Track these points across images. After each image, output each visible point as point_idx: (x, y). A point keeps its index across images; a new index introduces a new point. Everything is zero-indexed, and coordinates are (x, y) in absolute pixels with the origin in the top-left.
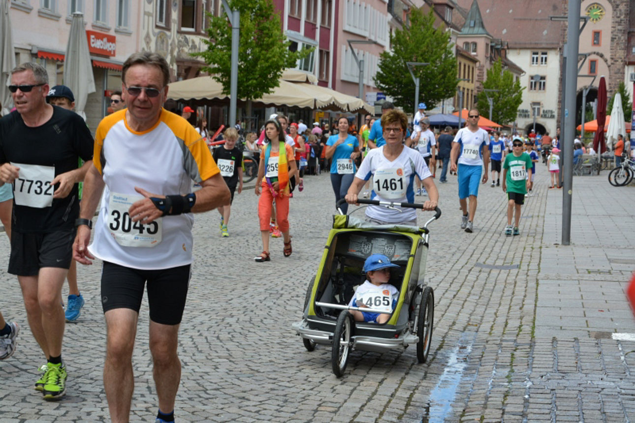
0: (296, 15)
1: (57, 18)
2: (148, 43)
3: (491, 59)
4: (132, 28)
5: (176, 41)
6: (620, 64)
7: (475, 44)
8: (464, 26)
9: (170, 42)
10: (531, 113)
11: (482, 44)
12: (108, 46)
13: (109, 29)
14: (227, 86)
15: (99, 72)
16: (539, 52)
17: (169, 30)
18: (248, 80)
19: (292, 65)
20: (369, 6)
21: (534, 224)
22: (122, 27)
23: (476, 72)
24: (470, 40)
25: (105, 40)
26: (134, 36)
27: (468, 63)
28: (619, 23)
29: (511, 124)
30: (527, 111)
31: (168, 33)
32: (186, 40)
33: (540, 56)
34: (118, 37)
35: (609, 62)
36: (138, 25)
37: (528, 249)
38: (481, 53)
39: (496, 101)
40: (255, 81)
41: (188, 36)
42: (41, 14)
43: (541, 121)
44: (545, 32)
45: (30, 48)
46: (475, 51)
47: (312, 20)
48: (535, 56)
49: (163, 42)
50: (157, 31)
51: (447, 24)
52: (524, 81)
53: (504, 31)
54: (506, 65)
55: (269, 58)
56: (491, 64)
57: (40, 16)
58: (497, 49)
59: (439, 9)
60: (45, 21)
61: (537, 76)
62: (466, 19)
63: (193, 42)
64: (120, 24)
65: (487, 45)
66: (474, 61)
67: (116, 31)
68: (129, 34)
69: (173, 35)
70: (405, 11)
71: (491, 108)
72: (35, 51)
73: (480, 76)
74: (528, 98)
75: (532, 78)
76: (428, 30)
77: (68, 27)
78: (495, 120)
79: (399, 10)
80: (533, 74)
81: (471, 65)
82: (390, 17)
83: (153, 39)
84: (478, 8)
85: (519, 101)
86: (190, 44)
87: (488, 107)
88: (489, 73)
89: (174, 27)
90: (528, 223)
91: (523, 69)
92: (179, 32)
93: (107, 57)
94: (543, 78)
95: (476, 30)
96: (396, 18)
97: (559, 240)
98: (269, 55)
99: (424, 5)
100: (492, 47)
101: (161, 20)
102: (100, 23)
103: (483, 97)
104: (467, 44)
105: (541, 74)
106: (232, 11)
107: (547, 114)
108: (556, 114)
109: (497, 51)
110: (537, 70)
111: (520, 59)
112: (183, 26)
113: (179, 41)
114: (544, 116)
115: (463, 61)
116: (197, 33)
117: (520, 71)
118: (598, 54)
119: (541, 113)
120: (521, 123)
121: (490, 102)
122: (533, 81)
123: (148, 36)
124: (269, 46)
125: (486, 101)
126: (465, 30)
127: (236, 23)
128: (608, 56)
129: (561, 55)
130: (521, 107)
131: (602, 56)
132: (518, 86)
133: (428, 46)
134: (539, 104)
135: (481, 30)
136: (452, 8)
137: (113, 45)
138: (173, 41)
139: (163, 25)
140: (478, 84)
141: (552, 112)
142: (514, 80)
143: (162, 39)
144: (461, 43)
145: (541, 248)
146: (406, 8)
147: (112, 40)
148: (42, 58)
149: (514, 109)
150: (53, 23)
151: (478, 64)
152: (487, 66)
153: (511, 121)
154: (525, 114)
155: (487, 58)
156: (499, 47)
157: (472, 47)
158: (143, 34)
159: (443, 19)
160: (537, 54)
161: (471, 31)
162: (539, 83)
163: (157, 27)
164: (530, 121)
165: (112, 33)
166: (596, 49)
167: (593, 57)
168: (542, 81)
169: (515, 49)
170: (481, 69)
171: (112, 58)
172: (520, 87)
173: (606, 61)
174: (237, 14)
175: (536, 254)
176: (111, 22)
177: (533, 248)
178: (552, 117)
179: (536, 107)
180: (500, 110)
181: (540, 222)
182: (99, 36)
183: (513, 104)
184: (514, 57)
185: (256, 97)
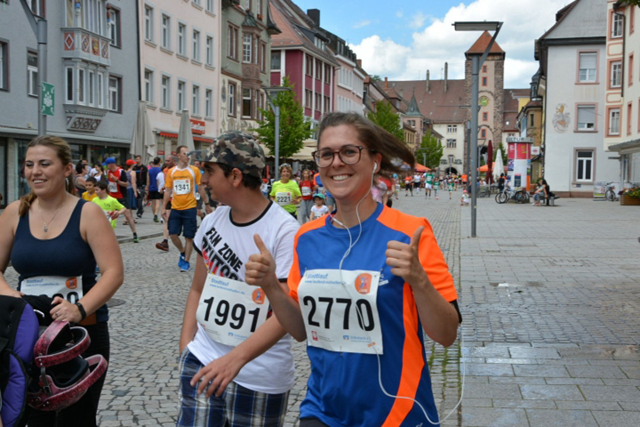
0: (309, 107)
1: (170, 112)
2: (223, 126)
3: (424, 130)
4: (214, 117)
5: (240, 124)
6: (499, 131)
7: (414, 121)
8: (407, 111)
9: (236, 124)
10: (448, 161)
11: (418, 121)
12: (201, 128)
13: (201, 118)
14: (273, 150)
15: (197, 143)
16: (452, 124)
17: (235, 117)
18: (284, 146)
19: (308, 137)
20: (352, 101)
21: (455, 226)
22: (209, 116)
23: (415, 138)
24: (411, 119)
25: (199, 124)
26: (215, 122)
27: (410, 133)
28: (498, 107)
29: (436, 168)
30: (445, 160)
31: (235, 119)
32: (246, 123)
33: (452, 128)
34: (207, 123)
35: (493, 130)
36: (218, 115)
37: (453, 240)
38: (418, 127)
39: (427, 155)
40: (288, 147)
41: (247, 121)
42: (162, 110)
43: (454, 166)
44: (455, 114)
45: (155, 130)
46: (414, 125)
47: (318, 110)
48: (450, 128)
49: (232, 124)
50: (229, 118)
51: (398, 110)
52: (444, 143)
53: (431, 113)
54: (432, 133)
55: (297, 132)
56: (424, 133)
57: (161, 112)
58: (427, 124)
59: (393, 100)
60: (164, 115)
61: (451, 139)
62: (408, 106)
63: (250, 124)
64: (207, 115)
65: (421, 122)
66: (414, 131)
67: (205, 119)
68: (212, 121)
69: (238, 120)
70: (373, 103)
71: (425, 159)
72: (159, 132)
73: (418, 140)
74: (446, 152)
75: (448, 140)
76: (387, 113)
77: (179, 118)
78: (428, 166)
79: (369, 103)
80: (449, 138)
81: (412, 134)
82: (364, 106)
83: (227, 123)
84: (415, 100)
85: (441, 155)
86: (248, 126)
87: (423, 158)
88: (423, 138)
89: (239, 115)
90: (451, 226)
91: (443, 135)
92: (242, 119)
93: (200, 134)
94: (454, 140)
95: (414, 113)
96: (368, 107)
97: (470, 234)
98: (296, 130)
99: (383, 100)
100: (424, 123)
101: (231, 112)
102: (195, 115)
103: (420, 152)
104: (409, 121)
105: (453, 138)
106: (275, 106)
107: (458, 162)
108: (463, 161)
109: (427, 125)
110: (451, 136)
111: (441, 129)
112: (244, 115)
113: (242, 124)
114: (456, 163)
115: (408, 132)
116: (252, 119)
117: (441, 137)
118: (486, 126)
119: (454, 161)
120: (442, 167)
121: (424, 155)
122: (449, 142)
123: (223, 121)
124: (296, 126)
125: (422, 155)
126: (408, 113)
127: (277, 113)
128: (492, 127)
129: (466, 127)
130: (442, 158)
131: (488, 127)
132: (440, 146)
133: (387, 123)
134: (452, 156)
135: (417, 113)
136: (400, 100)
137: (203, 127)
138: (238, 124)
139: (232, 114)
140: (416, 145)
141: (460, 160)
142: (438, 142)
143: (232, 123)
144: (406, 120)
145: (460, 239)
146: (373, 101)
147: (203, 124)
148: (163, 136)
149: (438, 159)
150: (168, 115)
151: (416, 133)
152: (421, 134)
153: (437, 166)
154: (444, 162)
155: (421, 129)
156: (428, 122)
157: (412, 123)
158: (221, 120)
159: (395, 107)
160: (450, 126)
161: (411, 113)
162: (452, 143)
163: (229, 116)
164: (447, 166)
165: (203, 120)
166: (485, 123)
167: (483, 128)
168: (454, 142)
169: (437, 123)
170: (418, 136)
171: (203, 135)
172: (441, 146)
173: (491, 130)
174: (278, 108)
175: (457, 243)
176: (202, 114)
177: (455, 240)
178: (461, 163)
179: (451, 158)
180: (430, 160)
181: (458, 225)
182: (195, 122)
183: (437, 156)
184: (437, 129)
185: (289, 156)
